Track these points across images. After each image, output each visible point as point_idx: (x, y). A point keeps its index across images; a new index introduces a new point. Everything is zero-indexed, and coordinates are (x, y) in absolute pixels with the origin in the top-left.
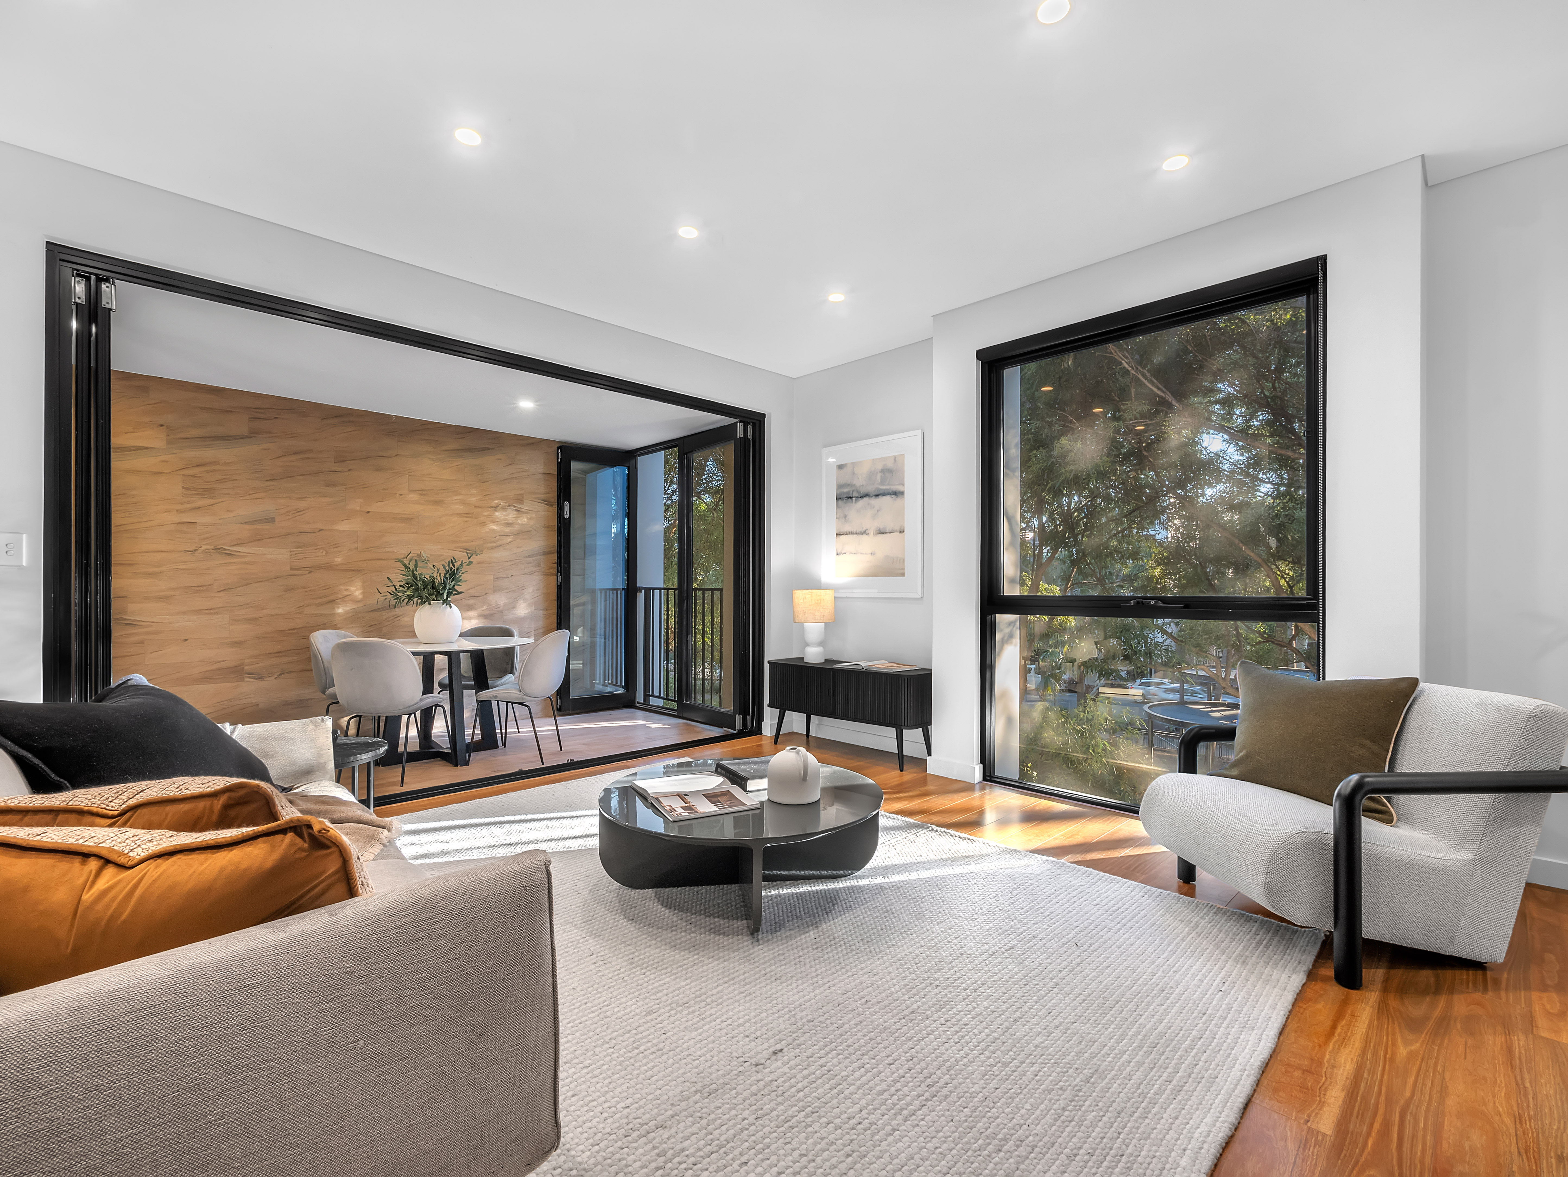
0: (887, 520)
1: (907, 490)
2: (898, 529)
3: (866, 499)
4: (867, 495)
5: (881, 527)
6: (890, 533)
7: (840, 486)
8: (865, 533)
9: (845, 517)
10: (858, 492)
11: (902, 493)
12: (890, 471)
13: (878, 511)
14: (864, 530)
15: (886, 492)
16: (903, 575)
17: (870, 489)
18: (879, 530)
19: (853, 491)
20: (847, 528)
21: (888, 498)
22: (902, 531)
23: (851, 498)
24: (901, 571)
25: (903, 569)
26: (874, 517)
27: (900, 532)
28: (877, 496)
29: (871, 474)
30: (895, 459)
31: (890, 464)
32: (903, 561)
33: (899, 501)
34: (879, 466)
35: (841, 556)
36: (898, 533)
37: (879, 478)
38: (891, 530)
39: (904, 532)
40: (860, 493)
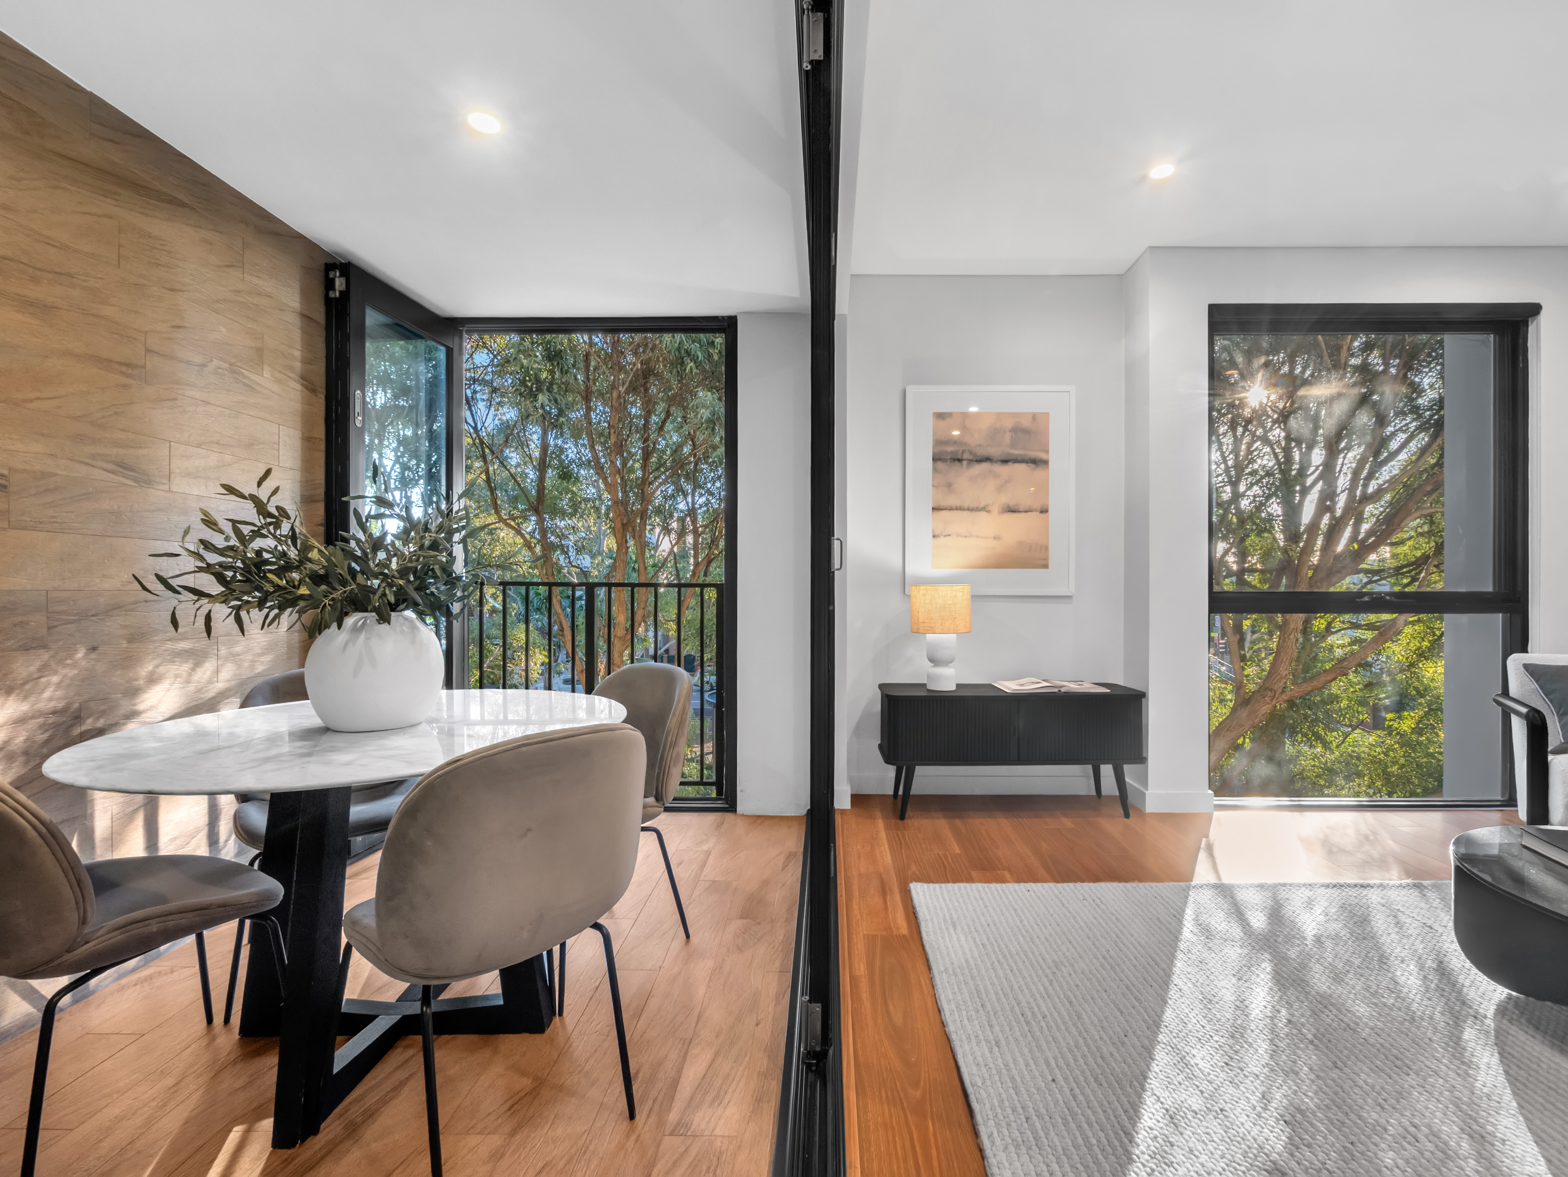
0: (1022, 495)
1: (1053, 458)
2: (1037, 505)
3: (985, 466)
4: (987, 459)
5: (1012, 503)
6: (1026, 512)
7: (938, 443)
8: (984, 509)
9: (949, 485)
10: (971, 453)
11: (1045, 463)
12: (1026, 432)
13: (1007, 482)
14: (982, 505)
15: (1019, 458)
16: (1046, 566)
17: (994, 451)
18: (1008, 507)
19: (964, 452)
20: (952, 500)
21: (1022, 467)
22: (1044, 511)
23: (960, 460)
24: (1043, 562)
25: (1046, 559)
26: (1000, 489)
27: (1042, 512)
28: (1005, 461)
29: (994, 433)
30: (1034, 417)
31: (1026, 423)
32: (1047, 548)
33: (1039, 473)
34: (1009, 424)
35: (942, 540)
36: (1038, 513)
37: (1008, 438)
38: (1027, 508)
39: (1047, 511)
40: (975, 455)
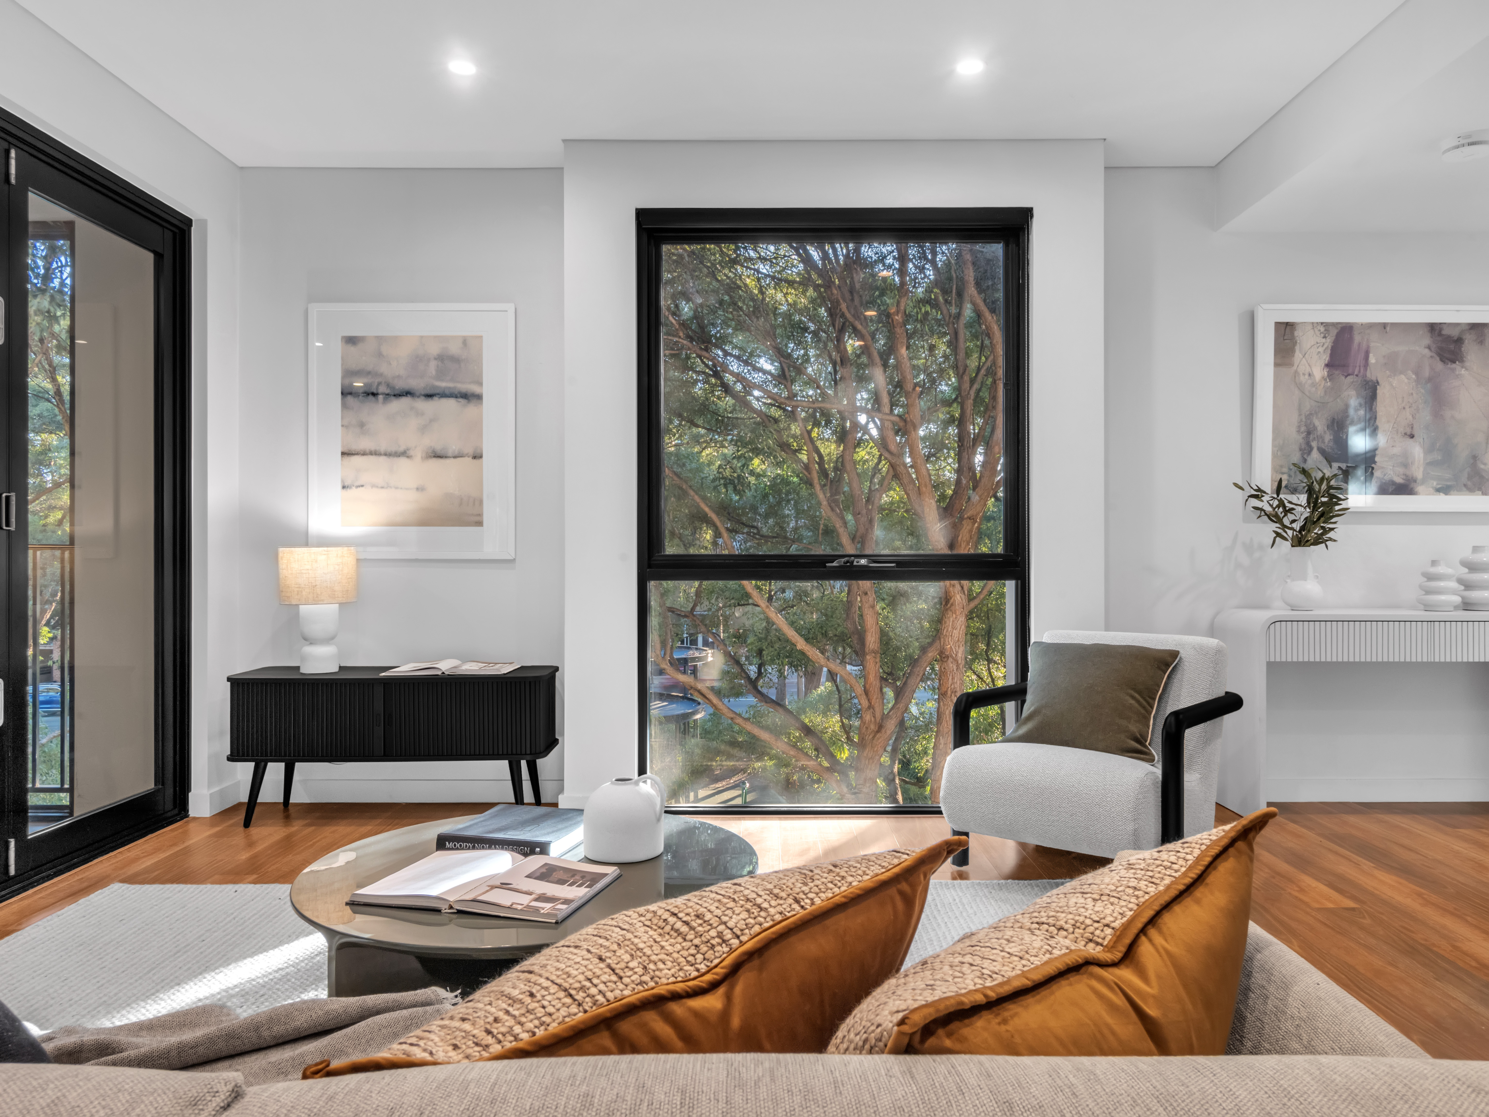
0: (447, 437)
1: (486, 391)
2: (470, 450)
3: (405, 401)
4: (408, 393)
5: (438, 447)
6: (455, 457)
7: (349, 373)
8: (404, 454)
9: (362, 425)
10: (388, 385)
11: (479, 397)
12: (455, 360)
13: (431, 421)
14: (402, 449)
15: (447, 392)
16: (480, 524)
17: (416, 384)
18: (434, 451)
19: (379, 384)
20: (365, 443)
21: (451, 402)
22: (477, 456)
23: (374, 395)
24: (477, 519)
25: (480, 515)
26: (423, 429)
27: (475, 457)
28: (429, 396)
29: (418, 360)
30: (465, 341)
31: (455, 349)
32: (481, 502)
33: (471, 410)
34: (434, 350)
35: (353, 492)
36: (470, 459)
37: (432, 368)
38: (456, 453)
39: (481, 457)
40: (393, 388)
